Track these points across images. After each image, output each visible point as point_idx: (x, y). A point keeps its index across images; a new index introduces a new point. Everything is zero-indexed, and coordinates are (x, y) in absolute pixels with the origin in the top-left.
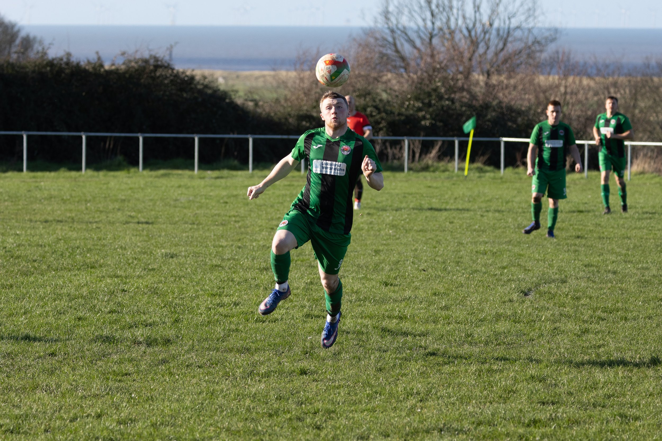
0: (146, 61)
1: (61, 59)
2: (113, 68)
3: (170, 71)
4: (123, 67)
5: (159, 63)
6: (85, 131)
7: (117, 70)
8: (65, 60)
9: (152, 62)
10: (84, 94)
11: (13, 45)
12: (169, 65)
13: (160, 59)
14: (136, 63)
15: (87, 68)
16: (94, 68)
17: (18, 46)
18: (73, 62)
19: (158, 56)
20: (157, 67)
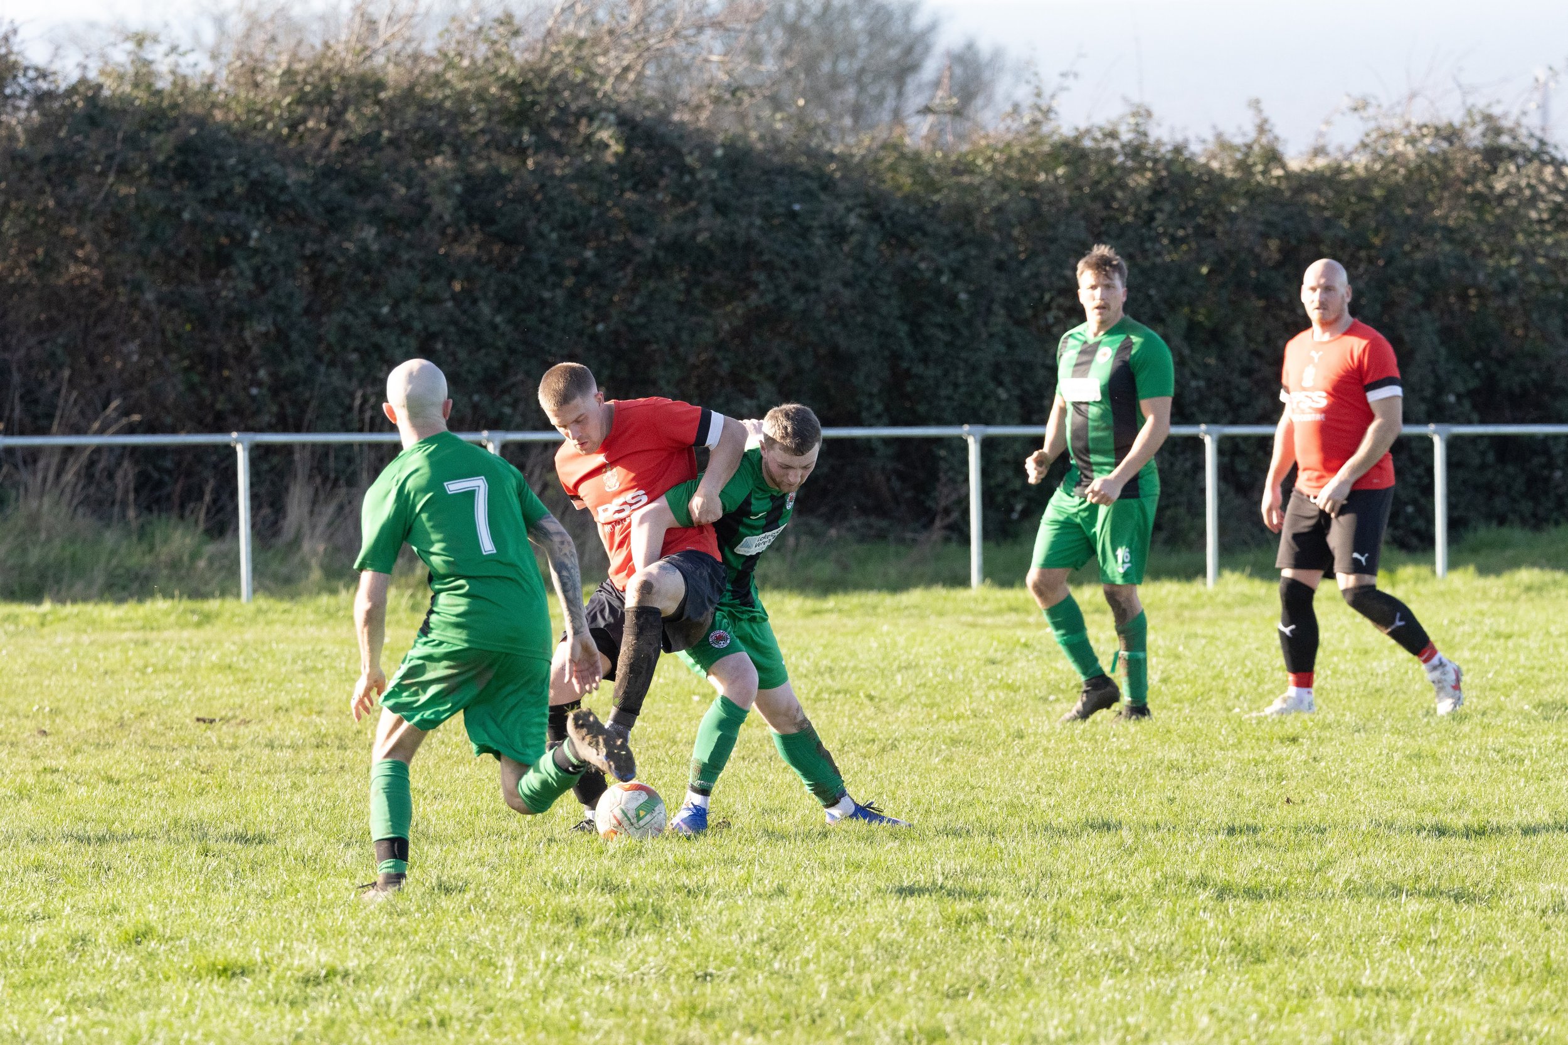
0: (1451, 134)
1: (1113, 135)
2: (1321, 162)
3: (1548, 172)
4: (1361, 161)
5: (1505, 140)
6: (1214, 420)
7: (1338, 170)
8: (1126, 136)
9: (1475, 136)
10: (1204, 270)
11: (911, 83)
12: (1542, 142)
13: (1507, 123)
14: (1412, 141)
15: (1215, 165)
16: (1243, 166)
17: (937, 84)
18: (1159, 142)
19: (1496, 111)
20: (1495, 155)
